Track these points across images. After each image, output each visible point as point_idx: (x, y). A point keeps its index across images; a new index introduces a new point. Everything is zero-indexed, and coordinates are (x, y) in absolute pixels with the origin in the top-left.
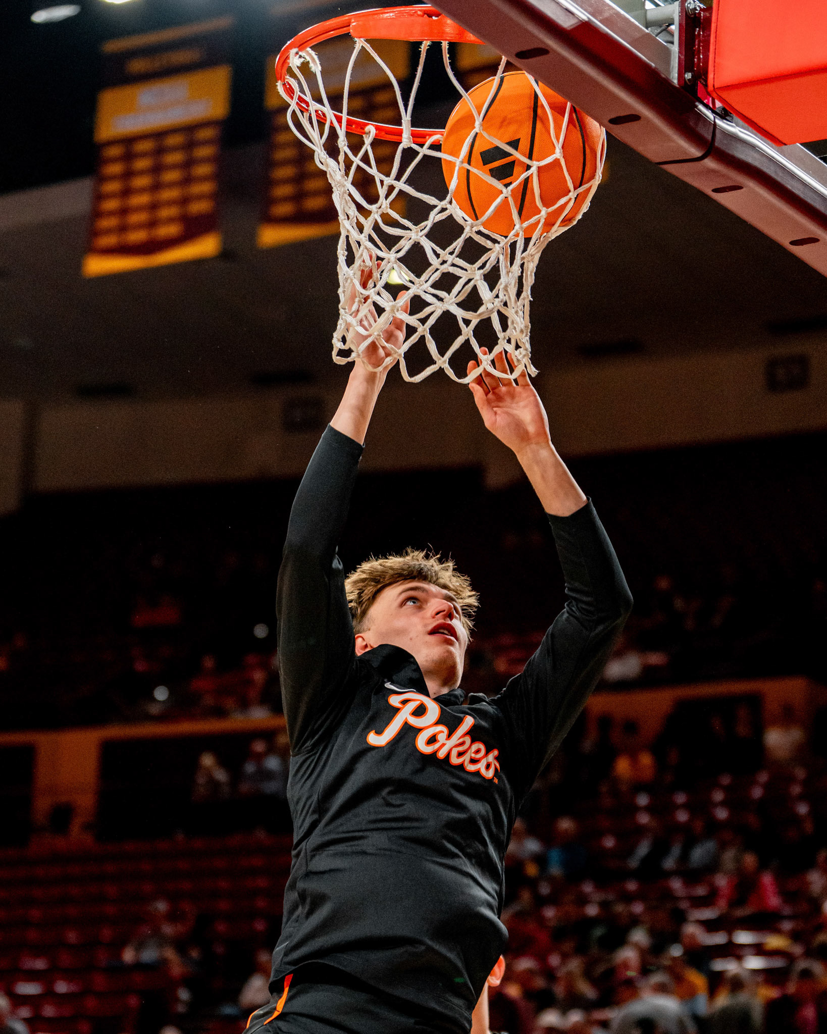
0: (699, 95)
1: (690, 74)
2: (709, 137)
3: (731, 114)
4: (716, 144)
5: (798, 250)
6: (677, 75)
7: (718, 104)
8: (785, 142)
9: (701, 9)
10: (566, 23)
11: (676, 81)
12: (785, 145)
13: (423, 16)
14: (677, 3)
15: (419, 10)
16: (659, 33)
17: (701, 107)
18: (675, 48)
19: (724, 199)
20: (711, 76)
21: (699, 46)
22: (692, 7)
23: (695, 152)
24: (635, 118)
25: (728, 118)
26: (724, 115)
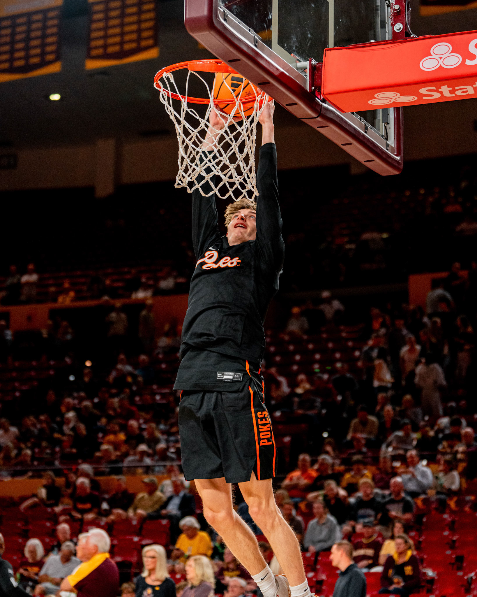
0: (316, 95)
1: (313, 88)
3: (326, 101)
4: (322, 112)
5: (344, 147)
6: (309, 88)
7: (322, 97)
8: (345, 111)
9: (317, 64)
10: (277, 73)
11: (308, 90)
12: (345, 112)
13: (215, 63)
14: (308, 61)
15: (214, 61)
16: (302, 72)
18: (308, 78)
19: (322, 130)
20: (322, 90)
21: (316, 77)
22: (314, 63)
23: (314, 115)
24: (295, 104)
25: (325, 102)
26: (324, 101)
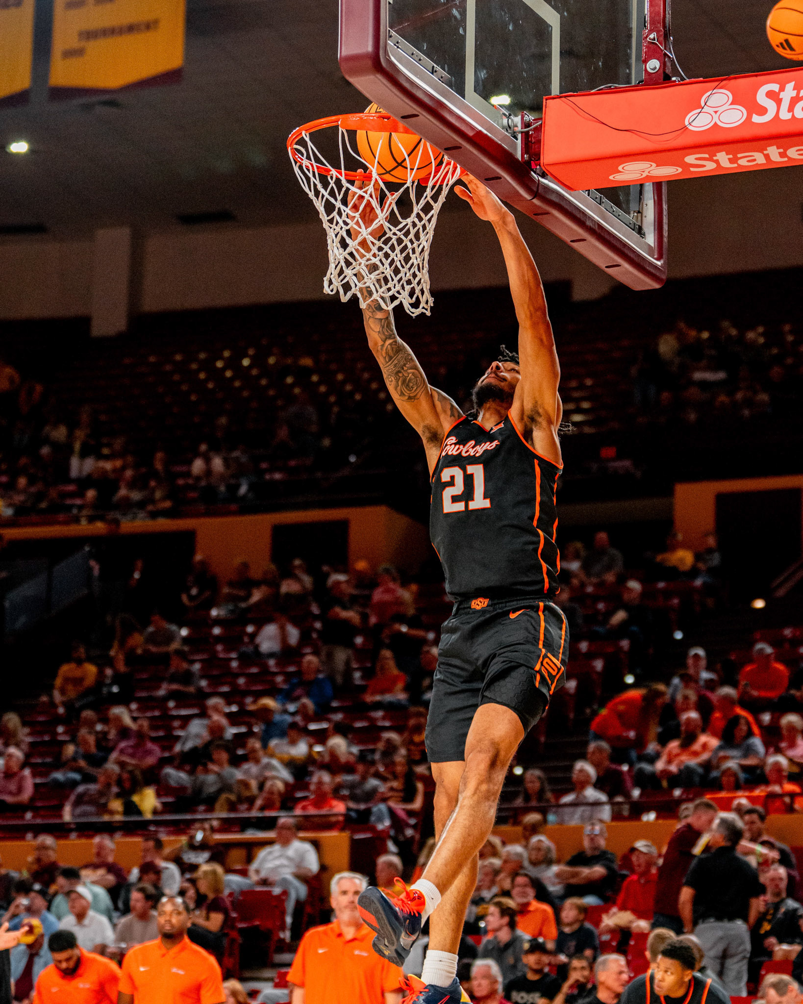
2: (535, 189)
17: (532, 173)
